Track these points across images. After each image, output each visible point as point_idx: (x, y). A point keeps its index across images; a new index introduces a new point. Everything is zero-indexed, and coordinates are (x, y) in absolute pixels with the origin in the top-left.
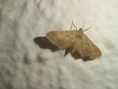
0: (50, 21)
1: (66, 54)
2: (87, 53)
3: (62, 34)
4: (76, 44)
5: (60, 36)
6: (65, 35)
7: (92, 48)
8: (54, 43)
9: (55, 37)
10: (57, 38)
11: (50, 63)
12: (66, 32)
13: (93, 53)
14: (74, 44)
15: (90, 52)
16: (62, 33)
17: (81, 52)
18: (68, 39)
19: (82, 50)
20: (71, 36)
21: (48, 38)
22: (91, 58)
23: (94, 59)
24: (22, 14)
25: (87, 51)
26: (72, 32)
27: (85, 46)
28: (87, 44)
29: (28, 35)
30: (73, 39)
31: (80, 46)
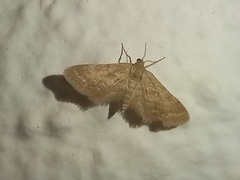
0: (73, 45)
1: (111, 114)
2: (155, 114)
3: (98, 70)
4: (130, 93)
5: (95, 76)
6: (106, 73)
7: (167, 103)
8: (82, 91)
9: (85, 78)
10: (88, 80)
11: (74, 137)
12: (108, 66)
13: (170, 114)
14: (126, 92)
15: (162, 112)
16: (99, 68)
17: (141, 111)
18: (111, 82)
19: (145, 107)
20: (118, 75)
22: (165, 124)
23: (174, 127)
24: (12, 30)
25: (155, 108)
26: (120, 67)
27: (151, 98)
28: (154, 93)
29: (27, 75)
30: (123, 81)
31: (140, 98)
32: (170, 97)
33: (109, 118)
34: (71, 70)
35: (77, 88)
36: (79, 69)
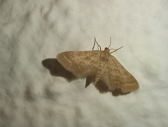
1: (87, 84)
2: (117, 84)
3: (79, 55)
4: (101, 70)
5: (77, 59)
6: (85, 57)
7: (125, 77)
8: (69, 69)
9: (71, 60)
10: (73, 61)
12: (86, 52)
13: (127, 85)
14: (97, 69)
15: (121, 83)
16: (80, 53)
17: (108, 82)
18: (87, 63)
19: (110, 80)
20: (93, 58)
21: (60, 61)
22: (123, 91)
23: (129, 93)
25: (117, 80)
26: (94, 53)
27: (114, 74)
28: (116, 70)
30: (96, 63)
31: (107, 74)
32: (126, 73)
33: (86, 87)
34: (62, 55)
35: (65, 66)
36: (67, 54)
